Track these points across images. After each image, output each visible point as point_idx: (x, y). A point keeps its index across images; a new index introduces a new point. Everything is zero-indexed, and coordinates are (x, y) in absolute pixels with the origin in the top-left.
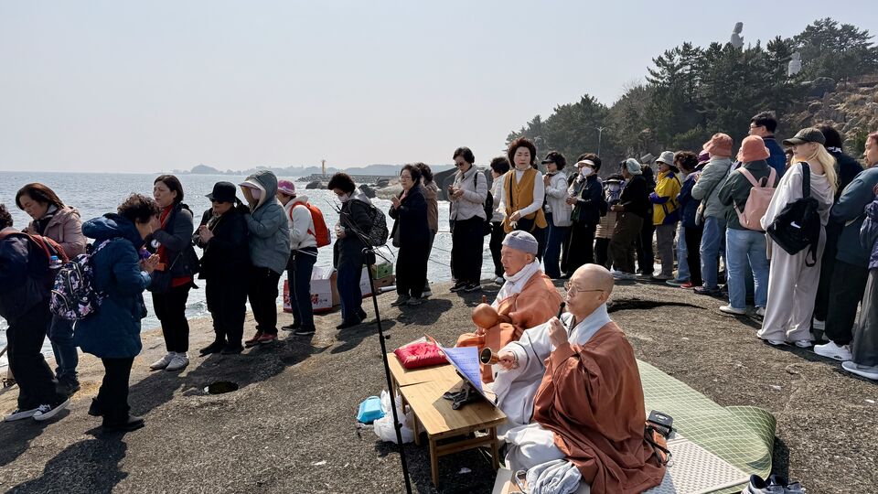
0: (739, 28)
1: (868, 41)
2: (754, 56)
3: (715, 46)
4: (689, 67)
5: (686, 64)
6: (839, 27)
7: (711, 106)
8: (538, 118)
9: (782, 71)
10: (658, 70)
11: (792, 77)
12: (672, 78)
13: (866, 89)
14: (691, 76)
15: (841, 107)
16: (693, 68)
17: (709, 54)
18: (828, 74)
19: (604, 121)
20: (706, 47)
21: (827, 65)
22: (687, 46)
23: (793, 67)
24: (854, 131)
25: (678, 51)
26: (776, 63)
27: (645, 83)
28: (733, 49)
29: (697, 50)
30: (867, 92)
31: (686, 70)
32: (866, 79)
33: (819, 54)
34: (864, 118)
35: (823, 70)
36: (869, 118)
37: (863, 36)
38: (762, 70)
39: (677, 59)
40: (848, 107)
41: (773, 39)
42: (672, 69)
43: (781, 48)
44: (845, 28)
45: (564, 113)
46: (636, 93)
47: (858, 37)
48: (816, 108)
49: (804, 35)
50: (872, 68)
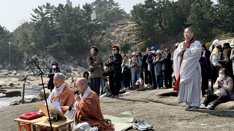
1: (119, 7)
2: (78, 11)
3: (61, 5)
4: (50, 14)
5: (49, 13)
7: (62, 33)
10: (36, 15)
11: (94, 21)
12: (43, 19)
13: (121, 26)
14: (51, 19)
15: (113, 33)
16: (52, 15)
17: (58, 9)
18: (106, 20)
20: (57, 6)
21: (105, 16)
22: (48, 5)
23: (93, 16)
24: (119, 43)
25: (44, 6)
26: (86, 14)
27: (29, 21)
28: (68, 7)
29: (53, 6)
30: (121, 28)
31: (49, 15)
32: (120, 22)
34: (122, 38)
35: (104, 18)
36: (123, 38)
37: (117, 4)
38: (81, 17)
39: (44, 11)
40: (115, 33)
41: (85, 4)
42: (42, 14)
43: (88, 7)
47: (114, 5)
48: (104, 34)
49: (95, 3)
50: (121, 18)
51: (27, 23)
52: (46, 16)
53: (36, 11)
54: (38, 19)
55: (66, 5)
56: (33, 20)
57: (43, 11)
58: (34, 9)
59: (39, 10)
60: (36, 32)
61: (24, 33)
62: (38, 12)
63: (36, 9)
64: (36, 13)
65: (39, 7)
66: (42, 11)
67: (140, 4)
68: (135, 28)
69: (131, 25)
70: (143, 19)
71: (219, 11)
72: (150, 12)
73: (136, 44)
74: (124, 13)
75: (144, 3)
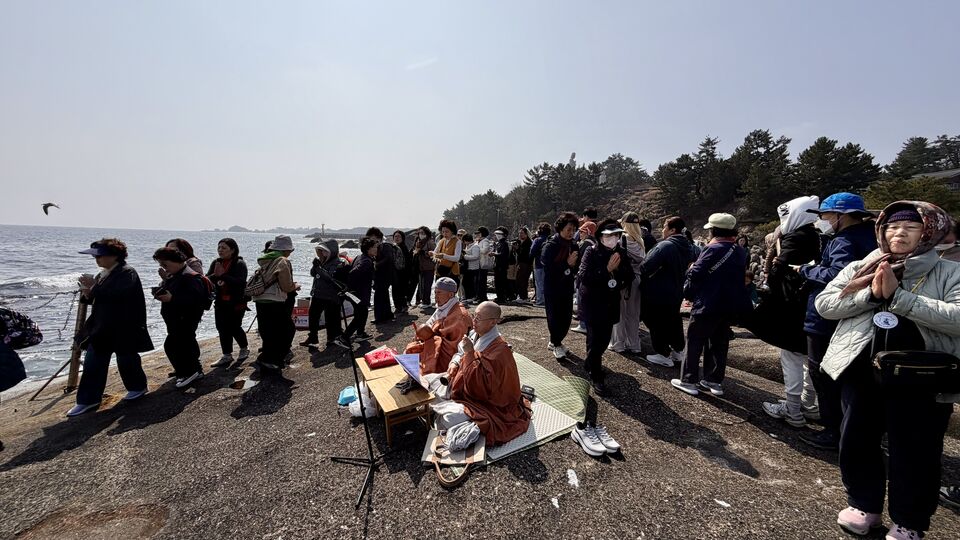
0: (573, 156)
1: (639, 167)
2: (582, 172)
3: (561, 165)
5: (546, 175)
6: (624, 158)
7: (559, 199)
8: (462, 201)
9: (596, 181)
10: (530, 177)
11: (602, 184)
12: (538, 182)
13: (638, 193)
14: (548, 181)
16: (549, 177)
17: (557, 169)
18: (619, 184)
19: (500, 206)
20: (556, 166)
21: (618, 179)
22: (546, 164)
23: (602, 179)
25: (541, 167)
26: (593, 177)
27: (523, 184)
28: (571, 167)
29: (552, 167)
30: (639, 195)
31: (546, 178)
32: (638, 187)
33: (614, 173)
35: (616, 182)
37: (636, 164)
38: (586, 180)
39: (541, 172)
40: (629, 202)
41: (591, 163)
42: (538, 177)
43: (595, 168)
44: (628, 159)
45: (477, 199)
46: (518, 190)
47: (633, 164)
48: (613, 203)
49: (607, 162)
50: (642, 182)
51: (520, 187)
52: (542, 178)
54: (532, 182)
55: (568, 165)
56: (527, 183)
58: (529, 171)
59: (534, 171)
60: (529, 198)
61: (516, 199)
62: (534, 174)
63: (531, 171)
64: (530, 174)
65: (535, 168)
66: (538, 172)
67: (671, 164)
68: (659, 196)
69: (653, 191)
70: (671, 183)
72: (684, 174)
73: (657, 217)
74: (645, 175)
75: (676, 162)
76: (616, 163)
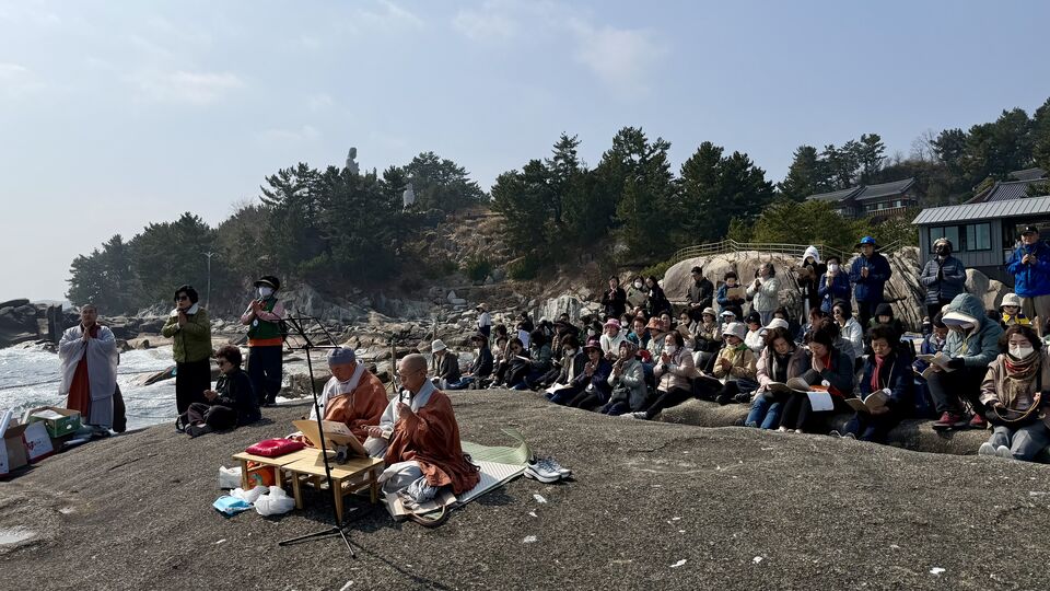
0: (353, 153)
1: (465, 177)
2: (372, 183)
3: (332, 170)
4: (307, 190)
5: (304, 186)
6: (440, 161)
7: (334, 232)
9: (399, 200)
11: (408, 207)
12: (289, 201)
13: (470, 221)
15: (453, 237)
16: (311, 191)
17: (326, 177)
18: (437, 206)
20: (323, 170)
21: (435, 197)
22: (303, 167)
23: (407, 197)
24: (465, 260)
25: (293, 172)
26: (392, 193)
28: (351, 172)
29: (314, 172)
30: (472, 225)
31: (304, 192)
32: (469, 212)
33: (427, 186)
34: (472, 249)
35: (433, 202)
36: (475, 248)
37: (461, 172)
38: (380, 197)
39: (293, 180)
40: (458, 237)
41: (388, 169)
42: (288, 190)
43: (394, 176)
44: (446, 162)
47: (456, 172)
48: (431, 238)
49: (411, 168)
50: (471, 203)
51: (251, 207)
52: (298, 193)
53: (274, 181)
54: (278, 200)
55: (345, 169)
56: (267, 202)
57: (290, 182)
58: (270, 178)
59: (280, 178)
60: (273, 230)
61: (244, 233)
62: (280, 184)
63: (274, 178)
64: (273, 185)
65: (280, 172)
66: (287, 181)
67: (514, 173)
68: (502, 227)
69: (493, 218)
70: (519, 207)
71: (685, 194)
72: (536, 191)
73: (503, 261)
74: (476, 190)
75: (521, 171)
76: (426, 168)
